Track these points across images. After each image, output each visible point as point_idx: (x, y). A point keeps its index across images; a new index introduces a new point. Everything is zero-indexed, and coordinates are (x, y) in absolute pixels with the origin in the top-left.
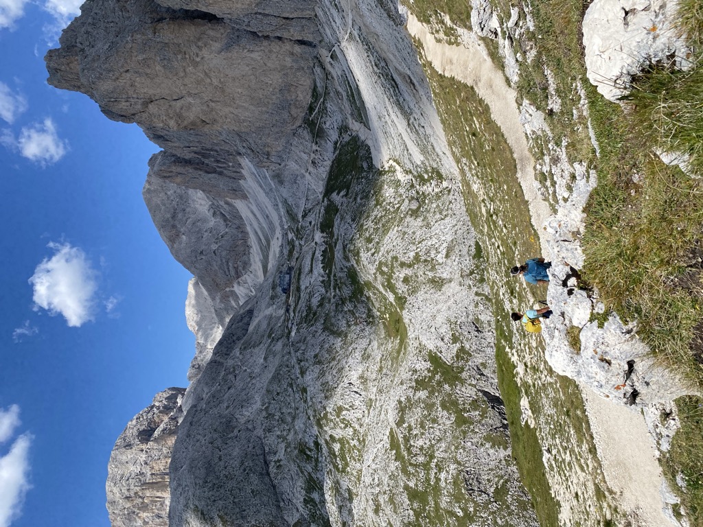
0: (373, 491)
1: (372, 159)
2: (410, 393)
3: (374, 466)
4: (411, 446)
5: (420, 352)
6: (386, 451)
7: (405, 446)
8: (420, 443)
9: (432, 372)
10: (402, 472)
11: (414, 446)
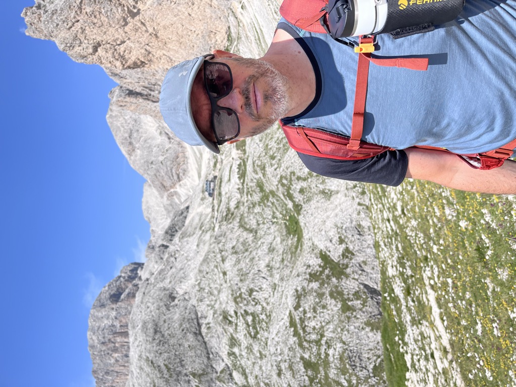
0: (276, 358)
2: (305, 284)
3: (277, 339)
4: (305, 326)
5: (313, 250)
6: (286, 327)
7: (301, 325)
8: (312, 324)
9: (322, 267)
10: (299, 346)
11: (308, 326)
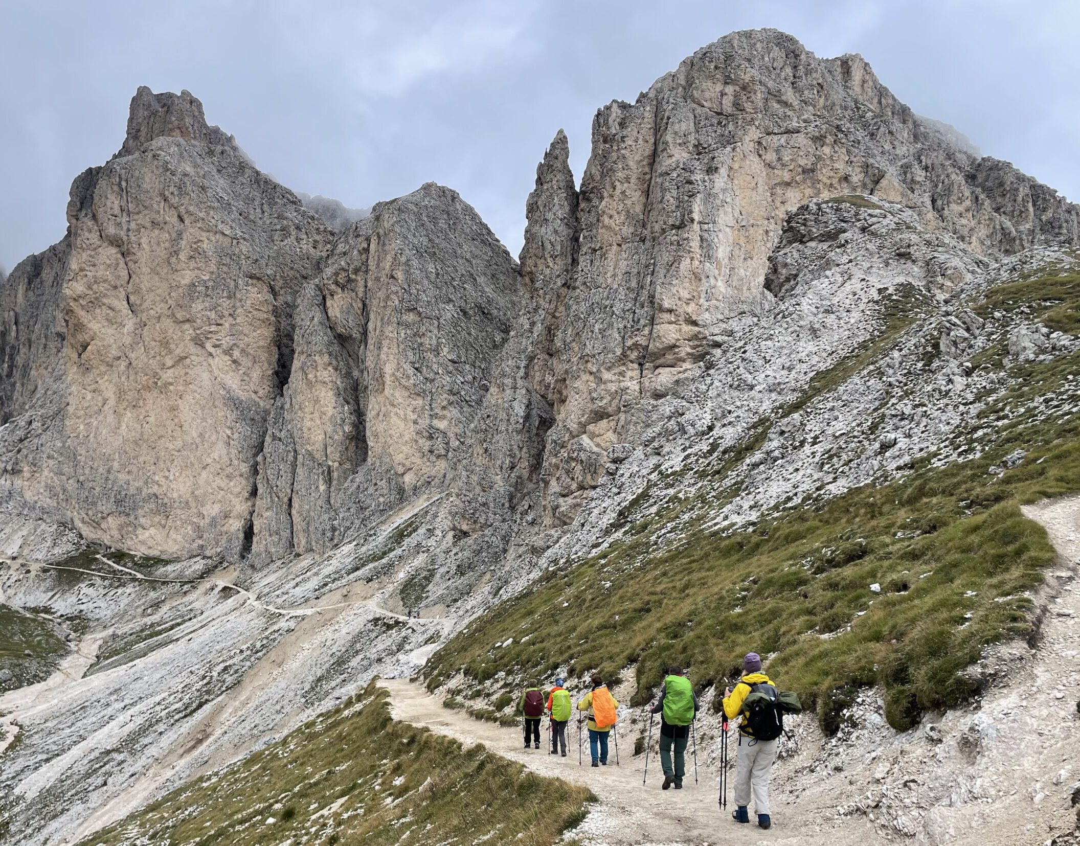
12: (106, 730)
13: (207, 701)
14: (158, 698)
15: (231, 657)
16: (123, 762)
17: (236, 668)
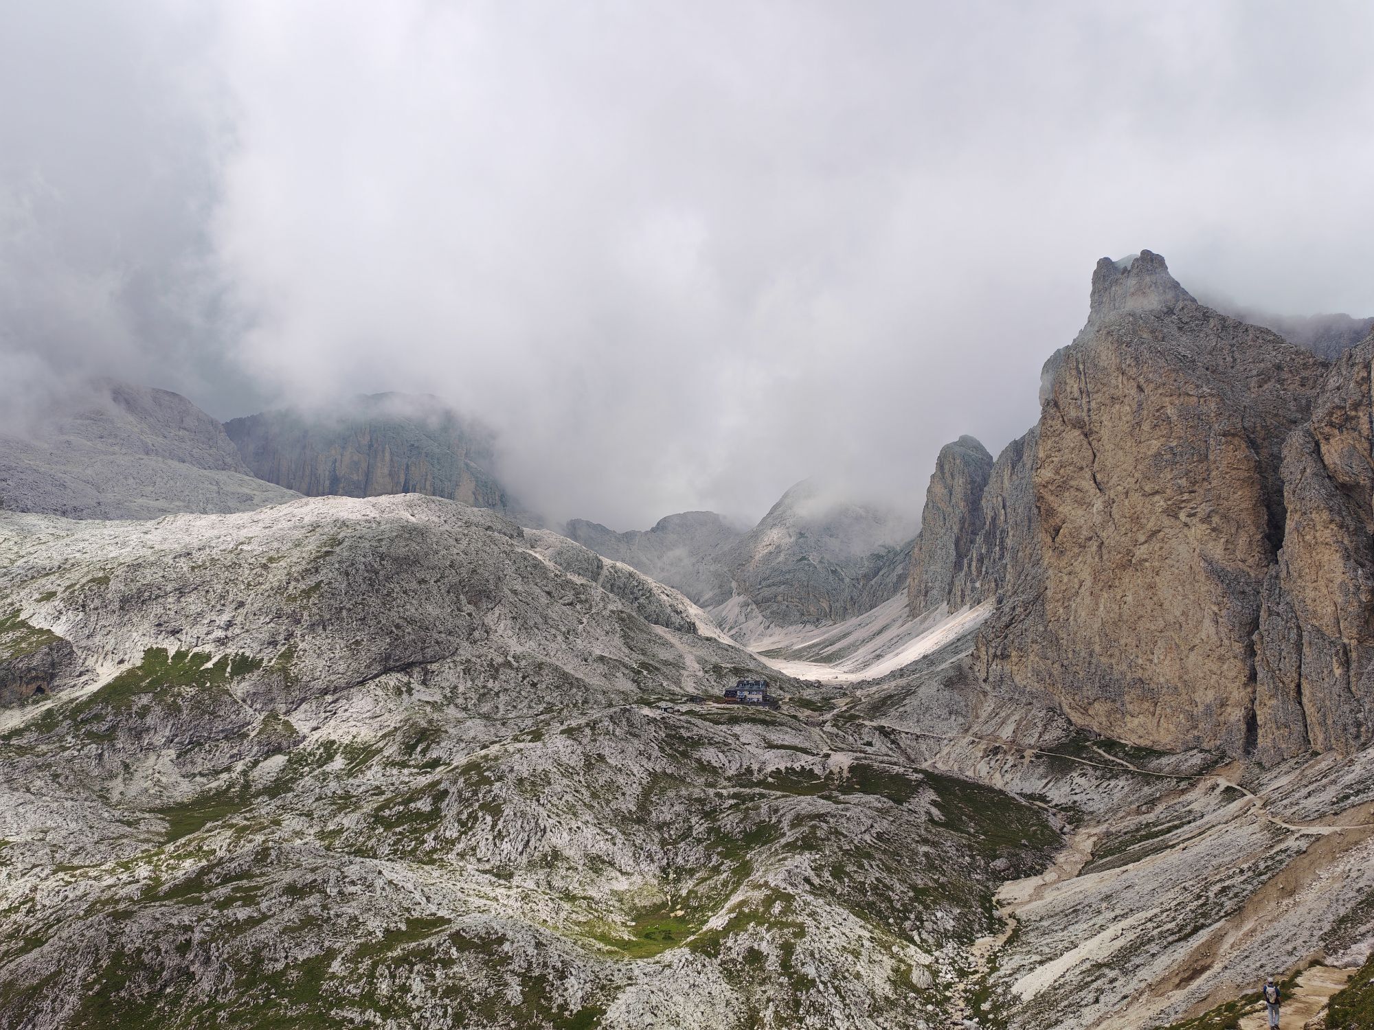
0: (332, 882)
1: (1014, 879)
2: (518, 965)
3: (379, 883)
4: (412, 965)
5: (603, 988)
6: (408, 910)
7: (413, 952)
8: (417, 986)
9: (560, 1014)
10: (361, 944)
11: (411, 972)
12: (1097, 940)
13: (1203, 926)
14: (1150, 914)
15: (1230, 877)
16: (1114, 980)
17: (1236, 890)
